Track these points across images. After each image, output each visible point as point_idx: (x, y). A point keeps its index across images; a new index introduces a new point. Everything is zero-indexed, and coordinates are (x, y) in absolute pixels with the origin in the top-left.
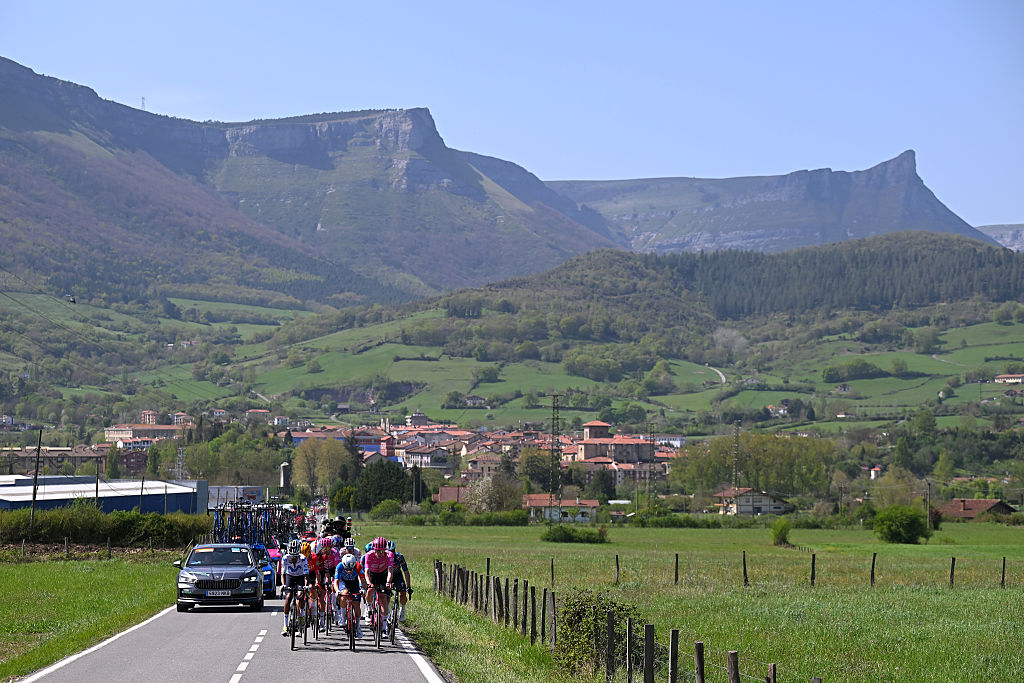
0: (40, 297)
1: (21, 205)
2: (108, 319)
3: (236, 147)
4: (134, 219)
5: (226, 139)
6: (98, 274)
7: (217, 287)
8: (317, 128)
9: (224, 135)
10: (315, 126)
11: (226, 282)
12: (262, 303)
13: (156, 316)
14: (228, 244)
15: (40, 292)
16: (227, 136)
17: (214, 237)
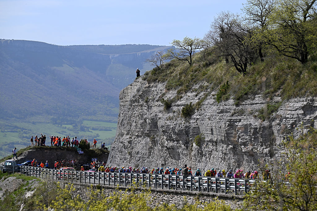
0: (49, 125)
1: (46, 91)
2: (65, 132)
3: (113, 61)
4: (78, 93)
5: (110, 58)
6: (65, 114)
7: (98, 117)
8: (137, 55)
9: (109, 57)
10: (137, 54)
11: (101, 114)
12: (110, 121)
13: (78, 131)
14: (104, 100)
15: (49, 123)
16: (110, 57)
17: (100, 98)
